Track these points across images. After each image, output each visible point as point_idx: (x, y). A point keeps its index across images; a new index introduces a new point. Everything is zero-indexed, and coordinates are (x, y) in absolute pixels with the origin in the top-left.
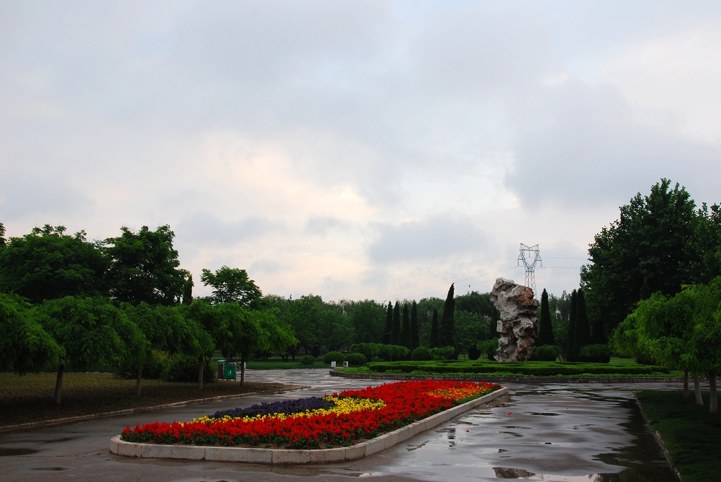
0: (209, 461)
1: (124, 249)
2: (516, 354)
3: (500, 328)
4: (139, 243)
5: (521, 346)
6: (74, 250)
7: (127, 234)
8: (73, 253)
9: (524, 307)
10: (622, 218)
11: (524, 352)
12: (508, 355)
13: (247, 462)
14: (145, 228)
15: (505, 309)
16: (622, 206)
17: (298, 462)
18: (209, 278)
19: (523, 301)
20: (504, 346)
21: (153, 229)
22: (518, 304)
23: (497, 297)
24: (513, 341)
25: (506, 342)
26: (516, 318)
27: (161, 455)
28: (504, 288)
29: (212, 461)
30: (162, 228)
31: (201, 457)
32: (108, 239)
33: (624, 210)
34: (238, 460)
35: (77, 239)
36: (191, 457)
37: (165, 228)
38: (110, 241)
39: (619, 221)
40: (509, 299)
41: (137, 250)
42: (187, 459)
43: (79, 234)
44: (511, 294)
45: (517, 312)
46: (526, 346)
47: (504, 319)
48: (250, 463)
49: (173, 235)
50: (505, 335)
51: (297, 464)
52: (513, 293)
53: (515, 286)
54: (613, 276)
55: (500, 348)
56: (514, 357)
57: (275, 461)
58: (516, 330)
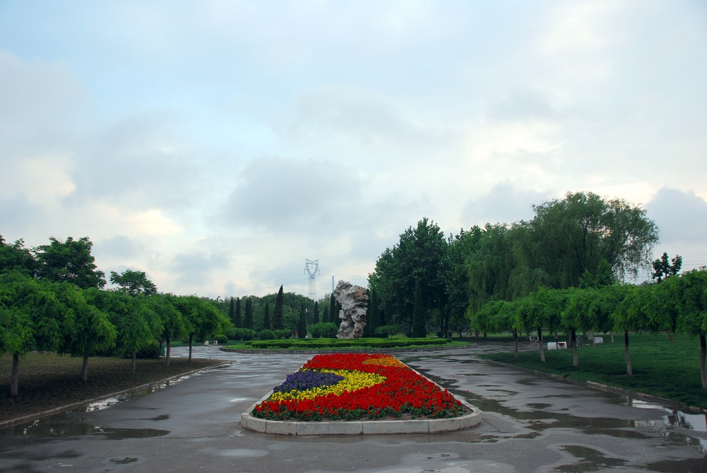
0: (367, 435)
1: (55, 254)
2: (353, 333)
3: (342, 315)
4: (68, 250)
5: (358, 328)
6: (15, 254)
7: (56, 243)
8: (14, 256)
9: (359, 300)
10: (401, 242)
11: (359, 332)
12: (347, 334)
13: (405, 433)
14: (70, 239)
15: (346, 302)
16: (401, 234)
17: (451, 429)
18: (116, 278)
19: (359, 296)
20: (344, 328)
21: (76, 239)
22: (354, 298)
23: (339, 294)
24: (352, 324)
25: (347, 325)
26: (354, 308)
27: (317, 432)
28: (344, 287)
29: (370, 434)
30: (83, 239)
31: (359, 432)
32: (41, 246)
33: (401, 236)
34: (396, 432)
35: (17, 246)
36: (349, 432)
37: (85, 239)
38: (42, 247)
39: (399, 244)
40: (349, 295)
41: (65, 255)
42: (344, 434)
43: (18, 241)
44: (350, 292)
45: (354, 304)
46: (361, 327)
47: (345, 309)
48: (408, 434)
49: (91, 244)
50: (345, 320)
51: (450, 431)
52: (350, 291)
53: (351, 286)
54: (397, 280)
55: (341, 330)
56: (351, 336)
57: (432, 430)
58: (353, 317)
